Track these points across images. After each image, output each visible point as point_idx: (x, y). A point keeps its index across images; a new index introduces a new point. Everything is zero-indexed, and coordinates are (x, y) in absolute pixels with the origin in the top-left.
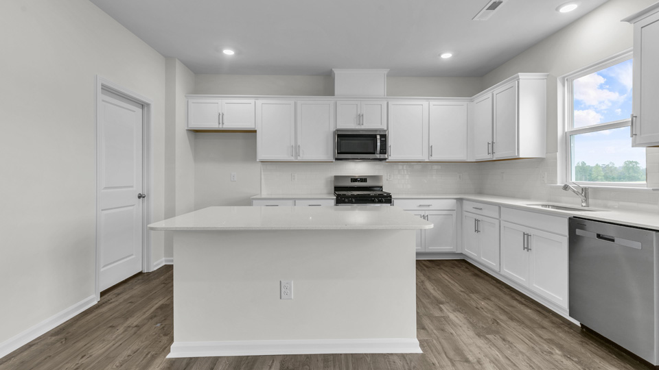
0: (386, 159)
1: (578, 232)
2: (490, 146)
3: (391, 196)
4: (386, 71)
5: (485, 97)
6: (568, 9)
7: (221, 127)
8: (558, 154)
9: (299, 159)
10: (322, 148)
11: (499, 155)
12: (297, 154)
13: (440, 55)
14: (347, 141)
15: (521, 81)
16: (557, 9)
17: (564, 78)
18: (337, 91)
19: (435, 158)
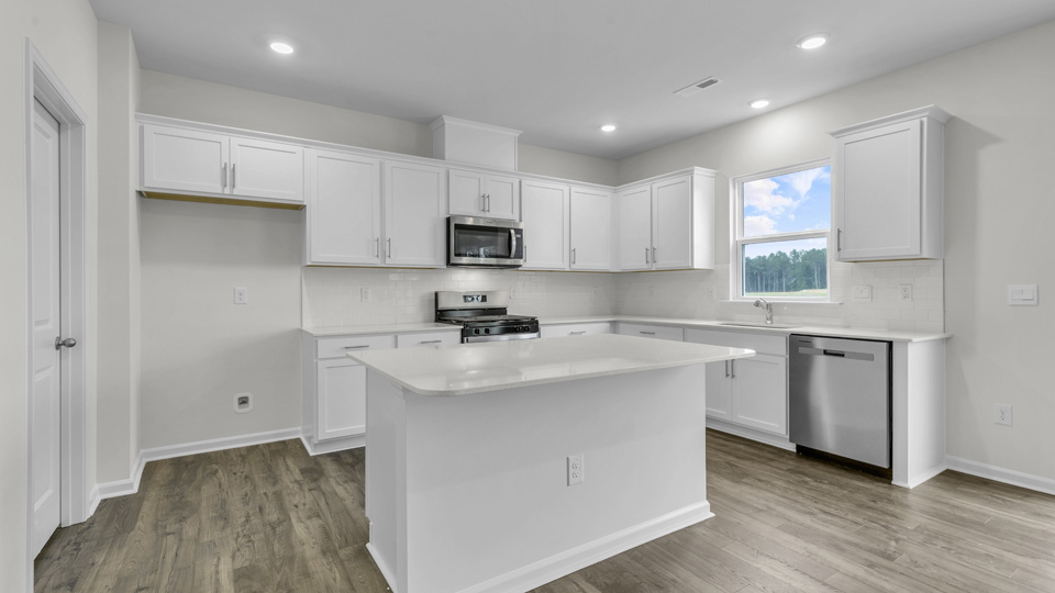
0: (520, 266)
1: (802, 350)
2: (649, 252)
3: (537, 322)
4: (516, 134)
5: (644, 188)
6: (760, 105)
7: (227, 192)
8: (731, 267)
9: (389, 262)
10: (426, 246)
11: (662, 263)
12: (384, 255)
13: (600, 127)
14: (468, 236)
15: (695, 176)
16: (749, 103)
17: (734, 179)
18: (448, 154)
19: (579, 265)
